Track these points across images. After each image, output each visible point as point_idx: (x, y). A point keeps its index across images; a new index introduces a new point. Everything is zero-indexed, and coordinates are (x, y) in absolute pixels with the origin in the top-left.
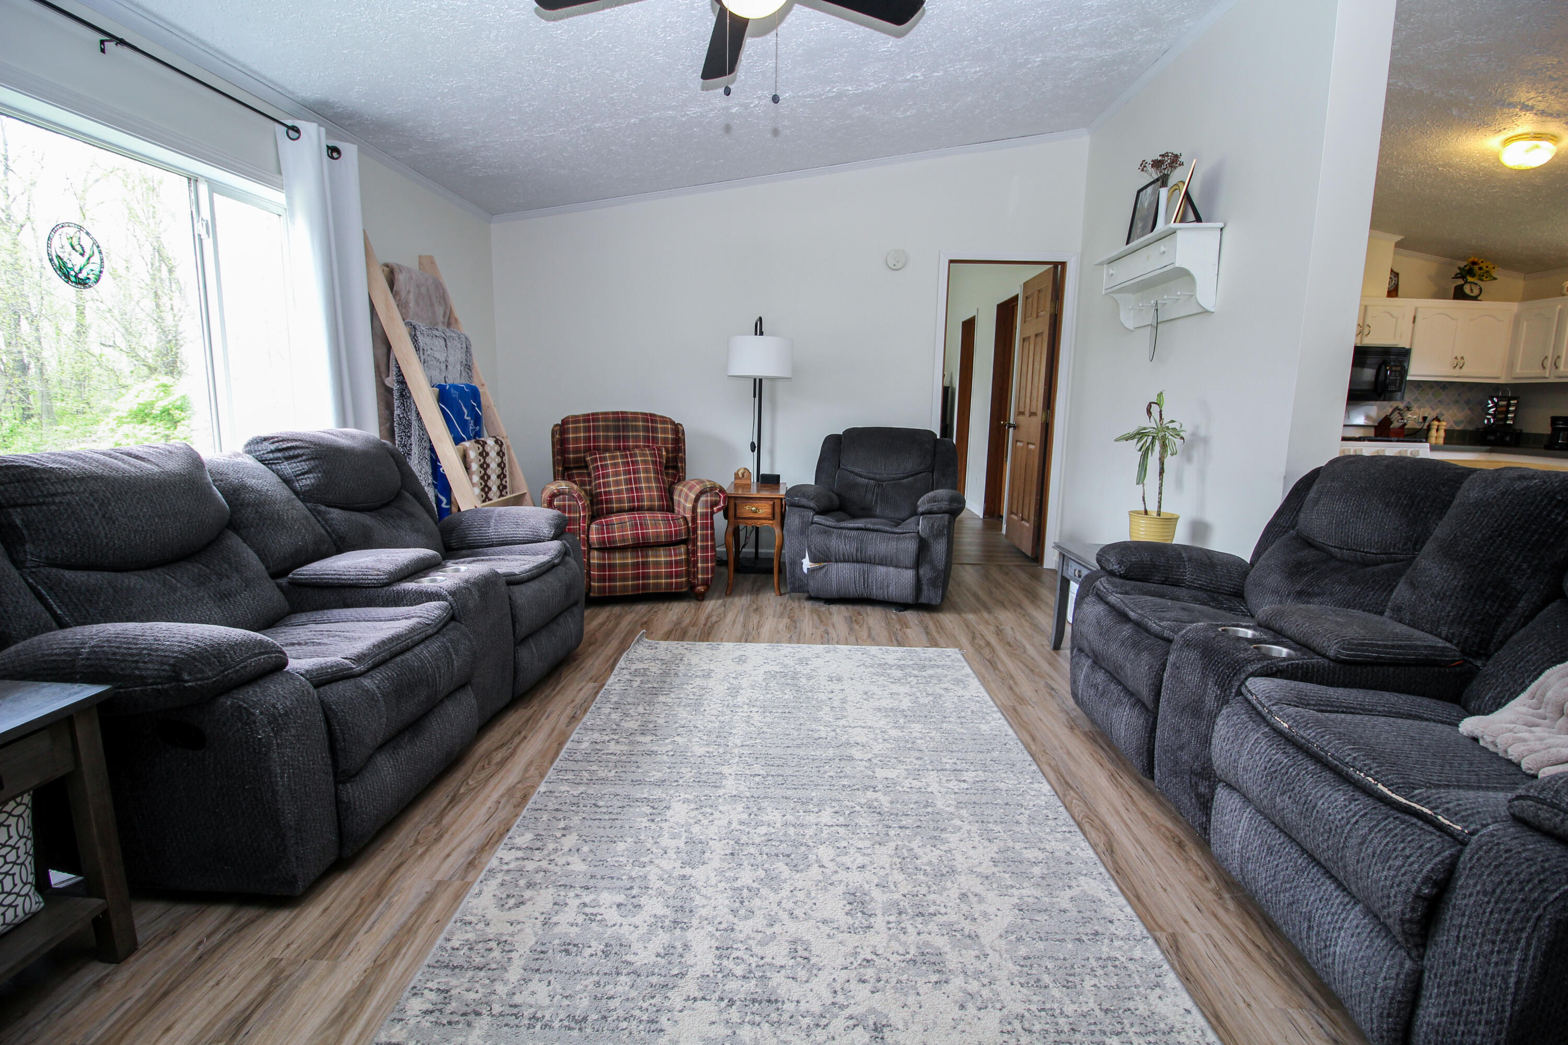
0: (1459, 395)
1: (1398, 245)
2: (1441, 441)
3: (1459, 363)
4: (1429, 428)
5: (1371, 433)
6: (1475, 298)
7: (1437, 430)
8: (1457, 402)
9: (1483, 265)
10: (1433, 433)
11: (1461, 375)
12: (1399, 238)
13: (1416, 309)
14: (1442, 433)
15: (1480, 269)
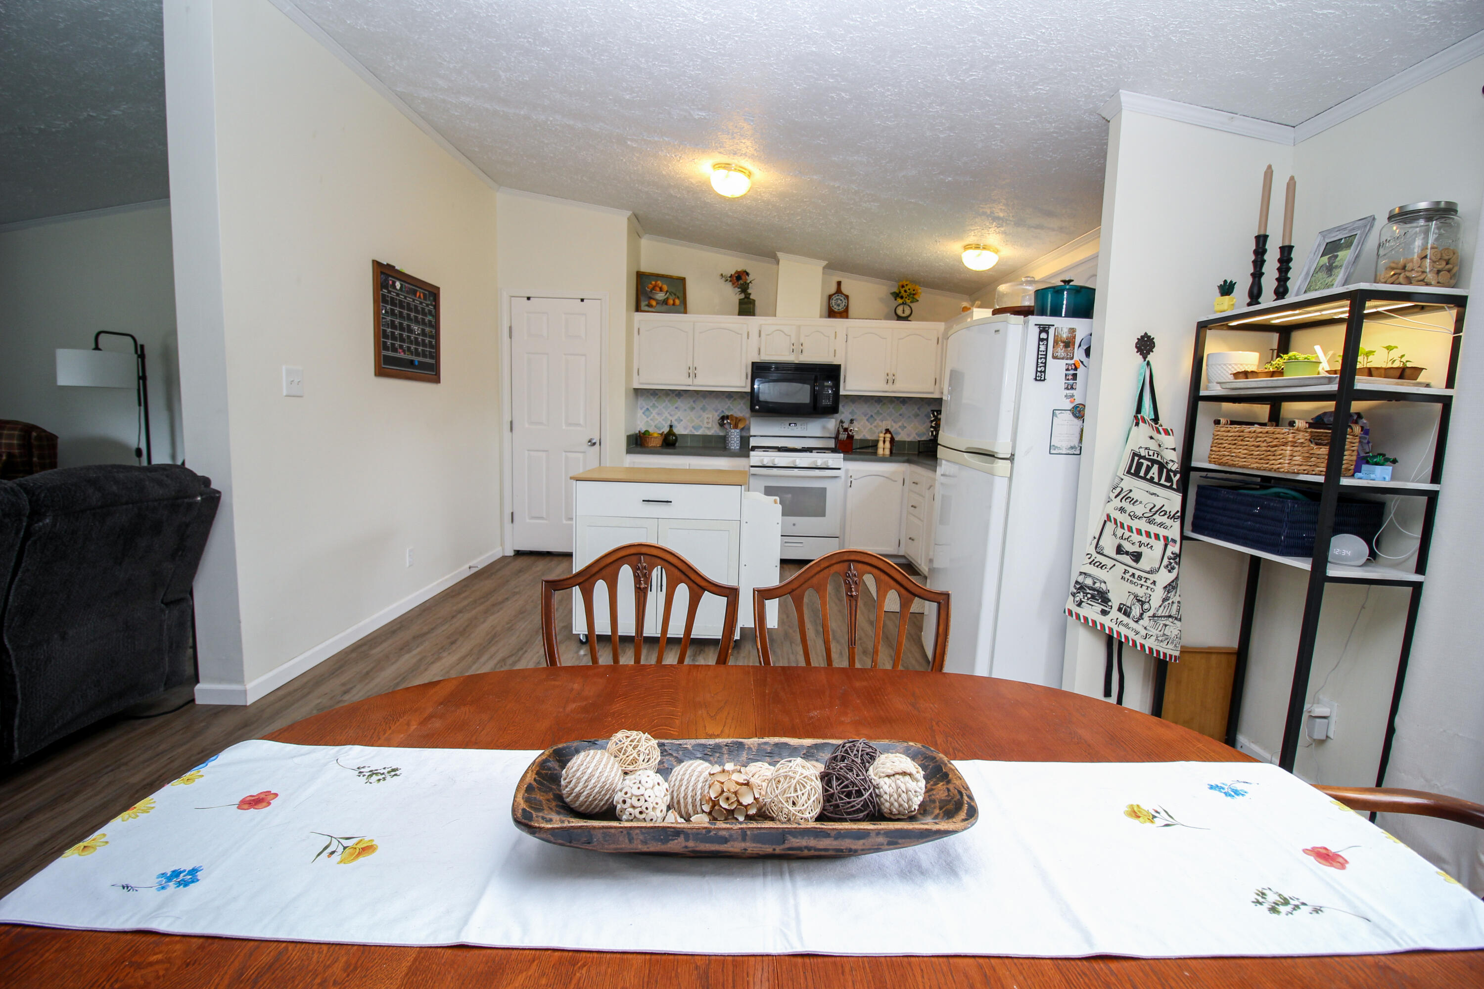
0: (919, 409)
1: (824, 268)
2: (887, 452)
3: (891, 380)
4: (877, 441)
5: (832, 444)
6: (906, 319)
7: (884, 442)
8: (917, 415)
9: (907, 288)
10: (881, 444)
11: (895, 390)
12: (825, 263)
13: (847, 328)
14: (888, 445)
15: (905, 291)
